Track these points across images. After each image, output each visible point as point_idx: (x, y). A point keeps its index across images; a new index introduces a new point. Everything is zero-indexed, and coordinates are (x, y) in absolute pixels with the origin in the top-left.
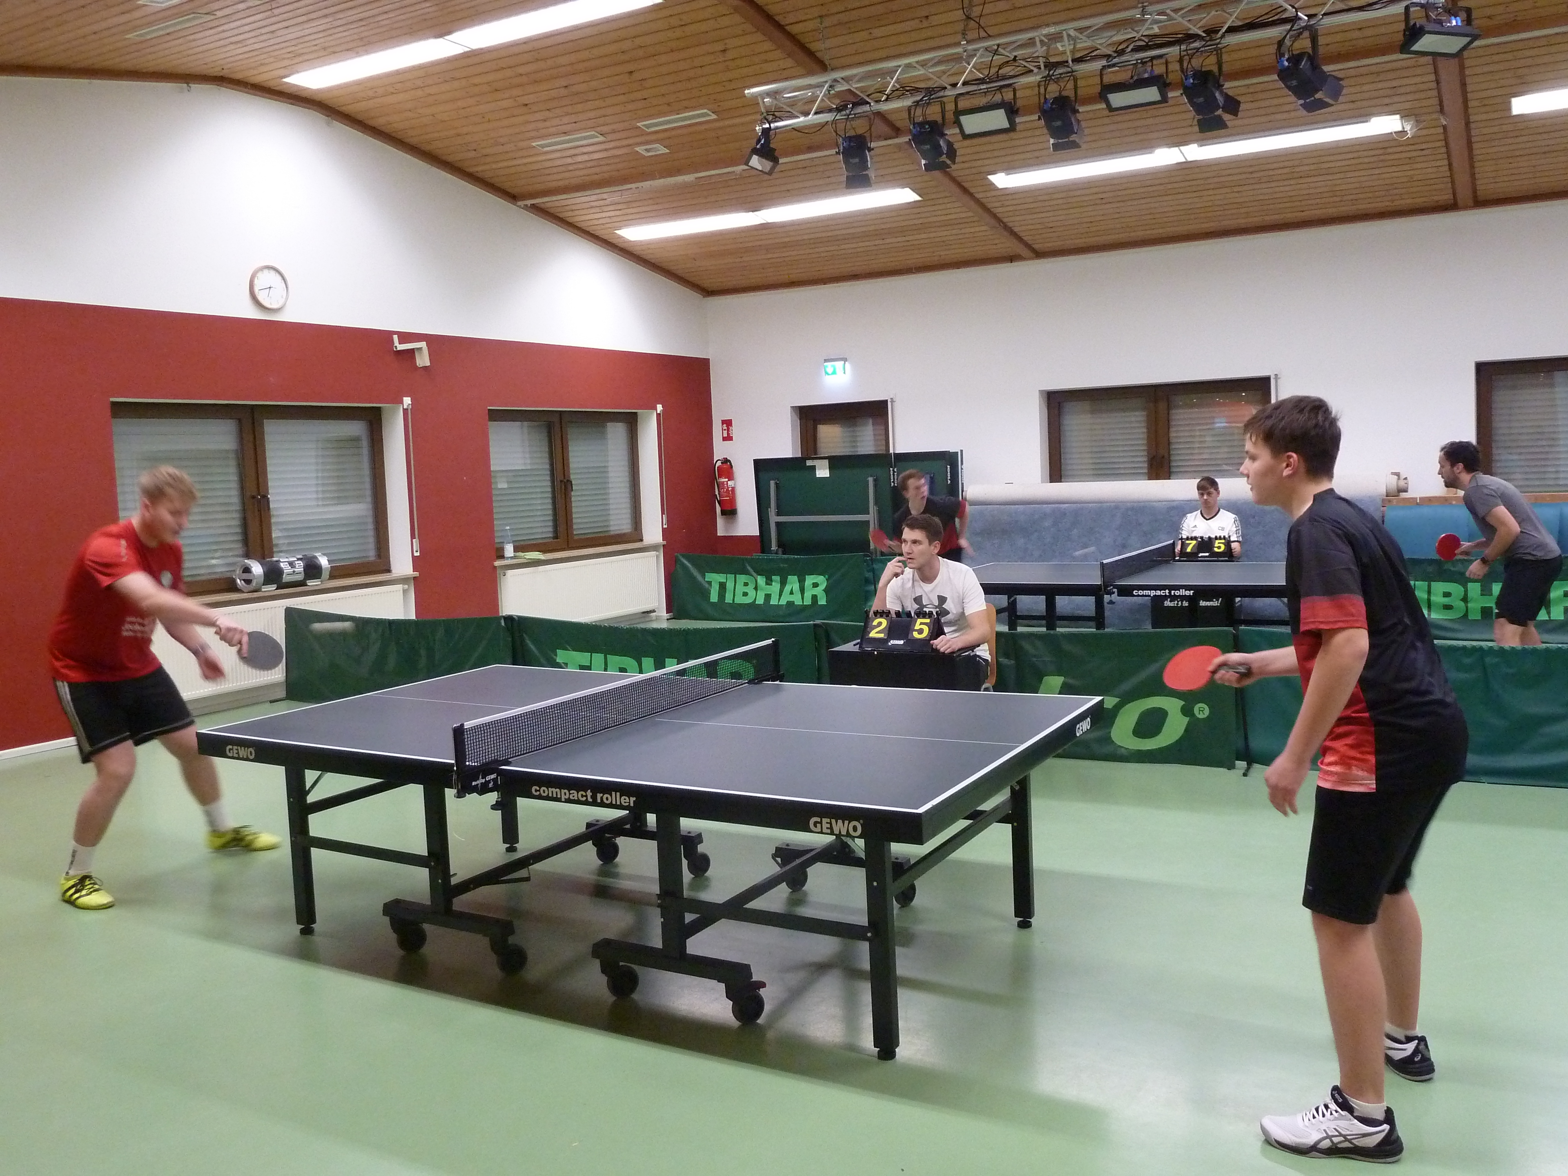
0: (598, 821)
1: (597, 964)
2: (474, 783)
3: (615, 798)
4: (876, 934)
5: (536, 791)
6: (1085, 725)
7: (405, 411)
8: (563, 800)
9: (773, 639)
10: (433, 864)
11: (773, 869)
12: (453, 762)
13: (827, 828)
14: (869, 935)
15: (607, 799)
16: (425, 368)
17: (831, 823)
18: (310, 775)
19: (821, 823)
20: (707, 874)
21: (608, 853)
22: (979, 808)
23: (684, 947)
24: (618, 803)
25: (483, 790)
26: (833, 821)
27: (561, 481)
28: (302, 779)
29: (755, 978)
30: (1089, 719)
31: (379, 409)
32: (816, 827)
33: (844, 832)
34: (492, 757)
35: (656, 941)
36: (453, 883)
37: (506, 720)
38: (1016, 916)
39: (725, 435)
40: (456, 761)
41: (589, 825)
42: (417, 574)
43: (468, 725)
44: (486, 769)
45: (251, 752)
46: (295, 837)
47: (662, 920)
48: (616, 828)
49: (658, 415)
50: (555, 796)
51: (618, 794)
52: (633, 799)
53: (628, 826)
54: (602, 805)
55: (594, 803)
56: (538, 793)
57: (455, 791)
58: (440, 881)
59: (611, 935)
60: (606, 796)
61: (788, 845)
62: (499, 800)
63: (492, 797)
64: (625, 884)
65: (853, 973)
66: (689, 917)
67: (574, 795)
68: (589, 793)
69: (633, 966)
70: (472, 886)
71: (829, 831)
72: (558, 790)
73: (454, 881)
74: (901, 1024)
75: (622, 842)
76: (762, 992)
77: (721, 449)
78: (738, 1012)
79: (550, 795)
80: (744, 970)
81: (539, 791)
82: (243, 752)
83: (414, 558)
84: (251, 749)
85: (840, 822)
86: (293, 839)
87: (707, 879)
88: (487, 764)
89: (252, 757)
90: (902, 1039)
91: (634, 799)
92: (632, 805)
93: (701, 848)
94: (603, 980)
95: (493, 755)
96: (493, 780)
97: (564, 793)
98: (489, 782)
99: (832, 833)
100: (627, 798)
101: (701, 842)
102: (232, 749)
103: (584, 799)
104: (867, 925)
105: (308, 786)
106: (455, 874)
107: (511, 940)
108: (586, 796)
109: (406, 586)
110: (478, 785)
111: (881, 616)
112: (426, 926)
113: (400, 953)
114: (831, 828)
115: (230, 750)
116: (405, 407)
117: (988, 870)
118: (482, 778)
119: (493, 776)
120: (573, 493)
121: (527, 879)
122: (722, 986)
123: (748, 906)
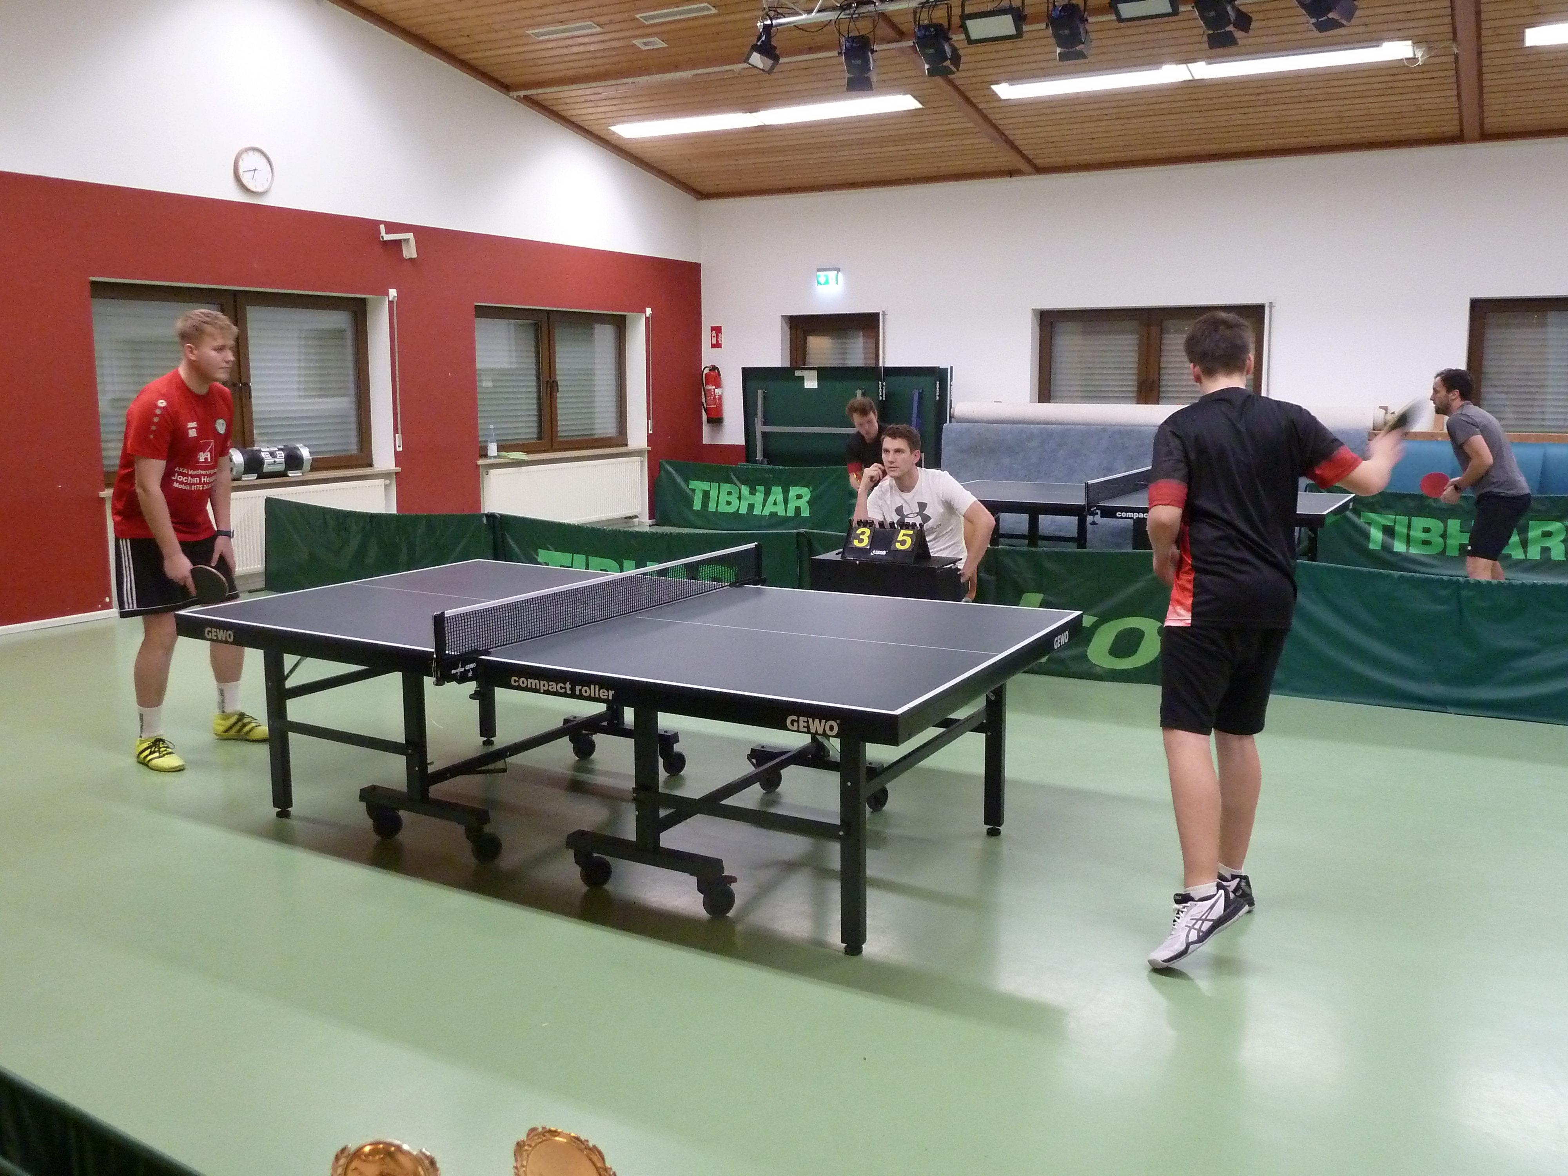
0: (575, 717)
1: (570, 854)
2: (453, 672)
3: (594, 690)
4: (848, 833)
5: (515, 681)
6: (1063, 639)
7: (391, 303)
8: (542, 691)
9: (756, 543)
10: (410, 751)
11: (748, 768)
12: (433, 650)
13: (804, 727)
14: (841, 833)
15: (586, 692)
16: (411, 260)
17: (807, 722)
18: (289, 660)
19: (798, 721)
20: (682, 773)
21: (584, 749)
22: (953, 716)
23: (658, 840)
24: (597, 696)
25: (462, 679)
26: (810, 720)
27: (547, 382)
28: (280, 664)
29: (726, 873)
30: (1067, 632)
31: (364, 300)
32: (792, 724)
33: (820, 731)
34: (474, 646)
35: (631, 834)
36: (429, 772)
37: (486, 610)
38: (985, 824)
39: (714, 342)
40: (436, 650)
41: (566, 721)
42: (399, 469)
43: (448, 613)
44: (465, 658)
45: (229, 634)
46: (273, 722)
47: (637, 813)
48: (593, 724)
49: (647, 319)
50: (534, 687)
51: (597, 687)
52: (611, 693)
53: (605, 723)
54: (581, 697)
55: (573, 695)
56: (517, 684)
57: (435, 679)
58: (417, 769)
59: (586, 828)
60: (584, 688)
61: (763, 747)
62: (478, 689)
63: (471, 687)
64: (600, 780)
65: (823, 872)
66: (663, 813)
67: (553, 687)
68: (568, 686)
69: (607, 858)
70: (448, 775)
71: (805, 730)
72: (537, 681)
73: (431, 769)
74: (869, 922)
75: (599, 739)
76: (733, 886)
77: (709, 357)
78: (708, 905)
79: (529, 686)
80: (715, 864)
81: (518, 681)
82: (222, 635)
83: (396, 453)
84: (230, 632)
85: (817, 721)
86: (271, 723)
87: (682, 778)
88: (466, 653)
89: (231, 640)
90: (868, 936)
91: (613, 692)
92: (610, 698)
93: (677, 748)
94: (578, 869)
95: (473, 645)
96: (472, 669)
97: (543, 685)
98: (469, 670)
99: (808, 732)
100: (606, 691)
101: (678, 741)
102: (211, 632)
103: (563, 691)
104: (839, 823)
105: (286, 673)
106: (432, 763)
107: (488, 829)
108: (565, 688)
109: (388, 482)
110: (457, 673)
111: (865, 526)
112: (401, 813)
113: (375, 838)
114: (808, 727)
115: (208, 631)
116: (390, 299)
117: (960, 778)
118: (462, 667)
119: (473, 666)
120: (558, 395)
121: (504, 770)
122: (694, 880)
123: (722, 802)
